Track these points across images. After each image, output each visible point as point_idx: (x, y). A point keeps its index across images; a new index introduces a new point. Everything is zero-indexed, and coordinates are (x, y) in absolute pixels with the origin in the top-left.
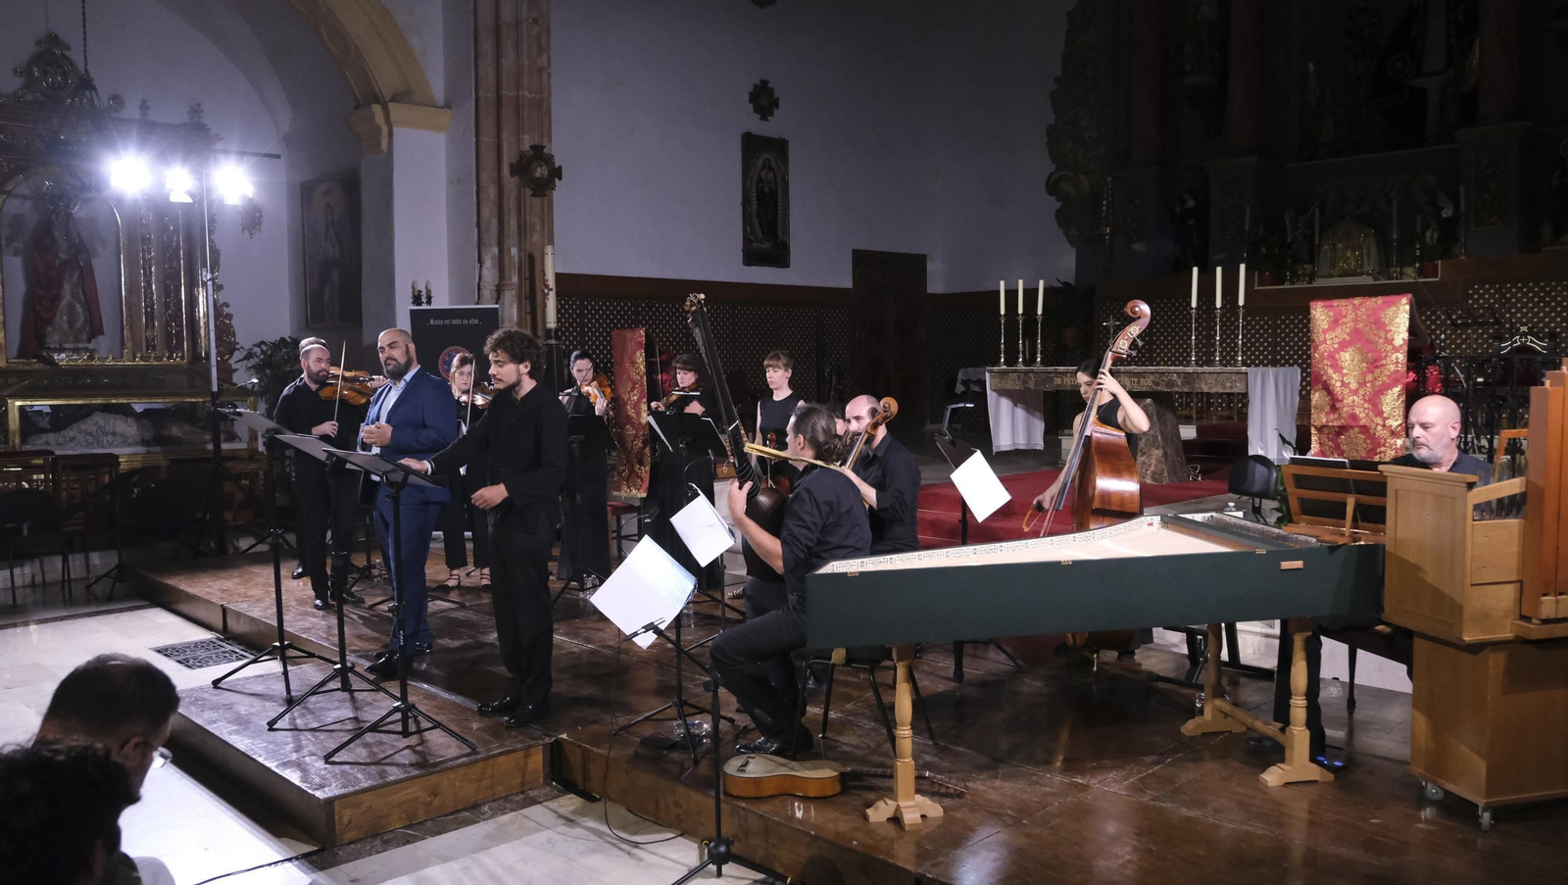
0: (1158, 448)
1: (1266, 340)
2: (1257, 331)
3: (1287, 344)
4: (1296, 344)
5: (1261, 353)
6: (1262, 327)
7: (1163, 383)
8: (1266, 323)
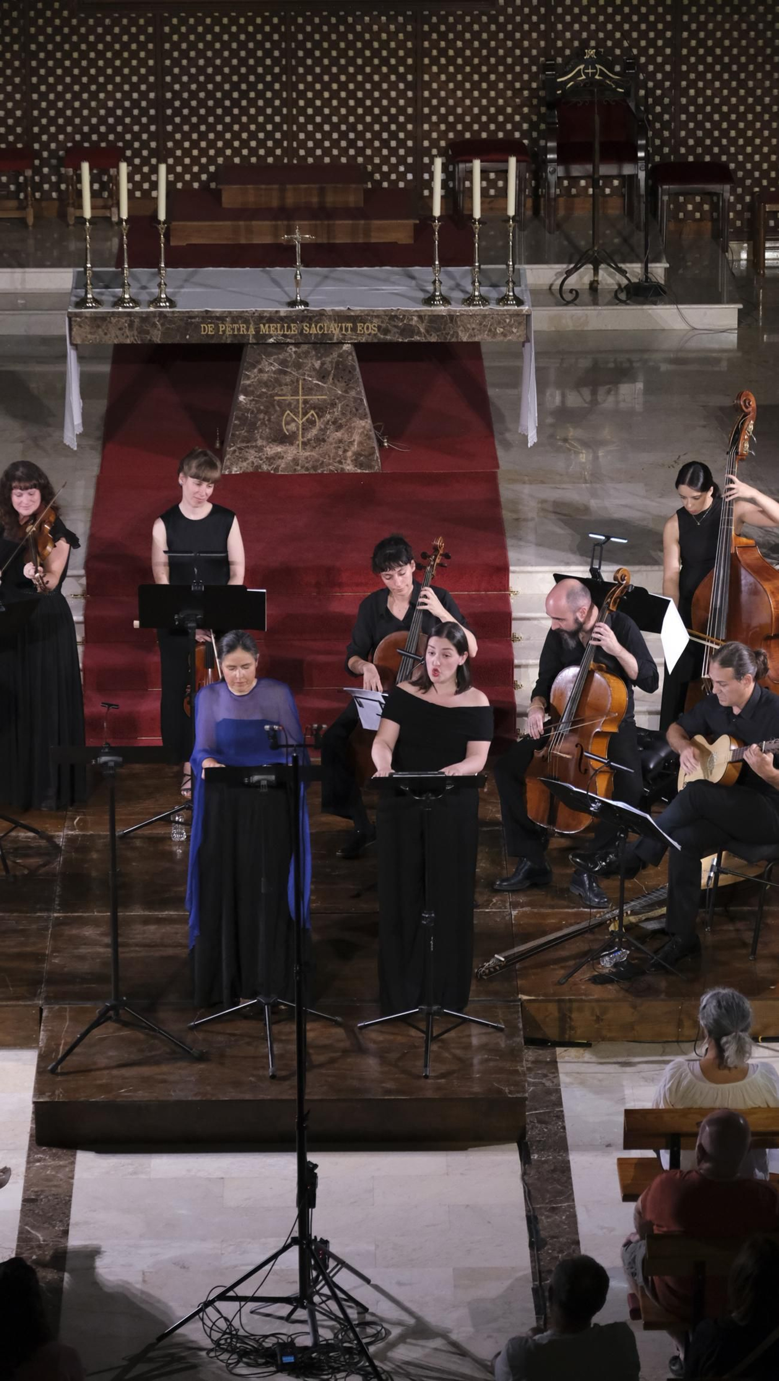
0: (363, 417)
1: (143, 63)
2: (125, 46)
3: (184, 71)
4: (201, 70)
5: (135, 87)
6: (134, 38)
7: (396, 330)
8: (142, 30)
